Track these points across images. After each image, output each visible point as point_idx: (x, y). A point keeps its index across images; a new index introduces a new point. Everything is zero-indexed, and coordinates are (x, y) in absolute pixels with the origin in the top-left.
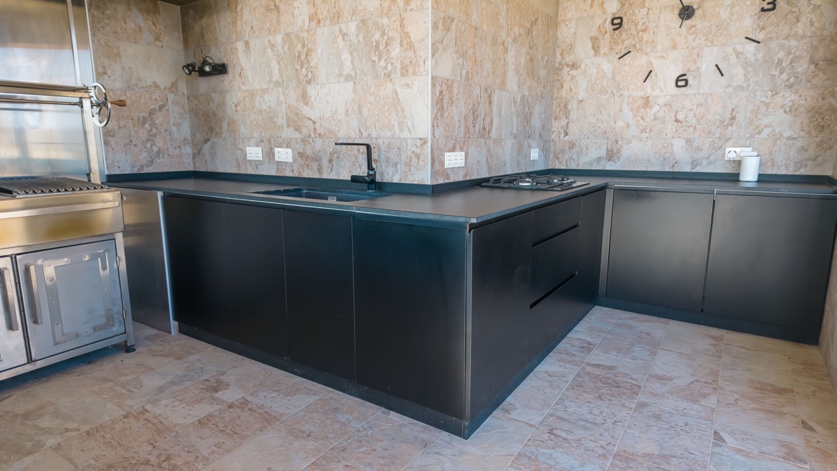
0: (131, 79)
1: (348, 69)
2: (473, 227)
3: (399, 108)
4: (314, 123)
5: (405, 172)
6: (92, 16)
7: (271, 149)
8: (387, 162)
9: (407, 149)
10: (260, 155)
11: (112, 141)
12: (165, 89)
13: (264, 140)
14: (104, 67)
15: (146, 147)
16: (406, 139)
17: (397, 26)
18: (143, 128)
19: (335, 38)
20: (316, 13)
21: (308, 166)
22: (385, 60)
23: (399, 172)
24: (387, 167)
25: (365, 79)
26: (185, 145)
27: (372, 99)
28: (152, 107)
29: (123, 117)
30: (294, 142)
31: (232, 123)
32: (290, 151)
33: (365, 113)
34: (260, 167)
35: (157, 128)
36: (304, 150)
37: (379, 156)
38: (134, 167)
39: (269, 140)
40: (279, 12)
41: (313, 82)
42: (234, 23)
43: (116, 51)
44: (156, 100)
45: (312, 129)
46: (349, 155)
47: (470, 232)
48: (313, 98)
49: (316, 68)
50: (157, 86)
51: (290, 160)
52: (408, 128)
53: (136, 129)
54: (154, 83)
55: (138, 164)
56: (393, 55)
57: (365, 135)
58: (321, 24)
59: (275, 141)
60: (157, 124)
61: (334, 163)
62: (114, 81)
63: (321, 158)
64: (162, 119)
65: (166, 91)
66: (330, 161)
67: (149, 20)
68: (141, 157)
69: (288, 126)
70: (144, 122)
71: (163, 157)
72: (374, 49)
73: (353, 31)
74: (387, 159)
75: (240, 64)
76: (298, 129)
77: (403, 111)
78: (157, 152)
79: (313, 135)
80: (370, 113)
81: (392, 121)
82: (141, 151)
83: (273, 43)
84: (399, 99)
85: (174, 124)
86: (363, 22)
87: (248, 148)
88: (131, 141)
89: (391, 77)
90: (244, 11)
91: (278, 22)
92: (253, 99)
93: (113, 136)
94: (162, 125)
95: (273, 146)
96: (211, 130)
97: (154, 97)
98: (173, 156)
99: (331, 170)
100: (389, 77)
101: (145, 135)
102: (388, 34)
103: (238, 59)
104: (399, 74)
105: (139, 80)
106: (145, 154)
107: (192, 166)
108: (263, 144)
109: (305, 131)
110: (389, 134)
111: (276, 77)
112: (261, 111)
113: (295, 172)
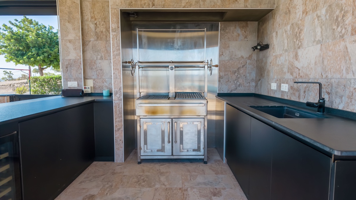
0: (232, 56)
1: (318, 37)
2: (337, 158)
3: (347, 58)
4: (299, 70)
5: (347, 103)
6: (221, 34)
7: (281, 84)
8: (336, 95)
9: (350, 87)
10: (276, 87)
11: (222, 80)
12: (246, 58)
13: (278, 79)
14: (222, 52)
15: (235, 83)
16: (351, 79)
17: (351, 2)
18: (234, 75)
19: (314, 20)
20: (306, 9)
21: (294, 94)
22: (341, 27)
23: (343, 102)
24: (335, 98)
25: (328, 41)
26: (252, 82)
27: (330, 53)
28: (239, 66)
29: (227, 71)
30: (289, 80)
31: (268, 71)
32: (287, 85)
33: (326, 63)
34: (275, 93)
35: (240, 75)
36: (293, 85)
37: (331, 90)
38: (228, 90)
39: (280, 80)
40: (290, 13)
41: (301, 48)
42: (273, 24)
43: (228, 45)
44: (241, 63)
45: (298, 74)
46: (314, 89)
47: (334, 162)
48: (300, 57)
49: (303, 39)
50: (242, 57)
51: (287, 90)
52: (353, 71)
53: (231, 75)
54: (242, 56)
55: (230, 89)
56: (347, 22)
57: (324, 76)
58: (308, 14)
59: (282, 80)
60: (240, 73)
61: (306, 93)
62: (225, 57)
63: (300, 90)
64: (243, 71)
65: (246, 59)
66: (305, 92)
67: (243, 30)
68: (232, 87)
69: (288, 72)
70: (235, 73)
71: (241, 87)
72: (334, 22)
73: (323, 13)
74: (336, 93)
75: (273, 43)
76: (292, 74)
77: (350, 60)
78: (239, 85)
79: (298, 77)
80: (329, 62)
81: (342, 67)
82: (232, 84)
83: (286, 30)
84: (348, 52)
85: (248, 73)
86: (330, 6)
87: (272, 84)
88: (229, 80)
89: (344, 37)
90: (277, 17)
91: (289, 19)
92: (276, 60)
93: (222, 78)
94: (242, 73)
95: (281, 82)
96: (261, 75)
97: (241, 62)
98: (246, 87)
99: (305, 97)
100: (343, 37)
101: (235, 78)
102: (345, 9)
103: (273, 41)
104: (350, 34)
105: (236, 56)
106: (234, 86)
107: (254, 91)
108: (277, 82)
109: (295, 74)
110: (339, 76)
111: (286, 48)
112: (278, 65)
113: (288, 97)
